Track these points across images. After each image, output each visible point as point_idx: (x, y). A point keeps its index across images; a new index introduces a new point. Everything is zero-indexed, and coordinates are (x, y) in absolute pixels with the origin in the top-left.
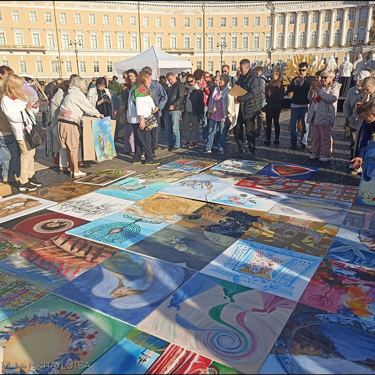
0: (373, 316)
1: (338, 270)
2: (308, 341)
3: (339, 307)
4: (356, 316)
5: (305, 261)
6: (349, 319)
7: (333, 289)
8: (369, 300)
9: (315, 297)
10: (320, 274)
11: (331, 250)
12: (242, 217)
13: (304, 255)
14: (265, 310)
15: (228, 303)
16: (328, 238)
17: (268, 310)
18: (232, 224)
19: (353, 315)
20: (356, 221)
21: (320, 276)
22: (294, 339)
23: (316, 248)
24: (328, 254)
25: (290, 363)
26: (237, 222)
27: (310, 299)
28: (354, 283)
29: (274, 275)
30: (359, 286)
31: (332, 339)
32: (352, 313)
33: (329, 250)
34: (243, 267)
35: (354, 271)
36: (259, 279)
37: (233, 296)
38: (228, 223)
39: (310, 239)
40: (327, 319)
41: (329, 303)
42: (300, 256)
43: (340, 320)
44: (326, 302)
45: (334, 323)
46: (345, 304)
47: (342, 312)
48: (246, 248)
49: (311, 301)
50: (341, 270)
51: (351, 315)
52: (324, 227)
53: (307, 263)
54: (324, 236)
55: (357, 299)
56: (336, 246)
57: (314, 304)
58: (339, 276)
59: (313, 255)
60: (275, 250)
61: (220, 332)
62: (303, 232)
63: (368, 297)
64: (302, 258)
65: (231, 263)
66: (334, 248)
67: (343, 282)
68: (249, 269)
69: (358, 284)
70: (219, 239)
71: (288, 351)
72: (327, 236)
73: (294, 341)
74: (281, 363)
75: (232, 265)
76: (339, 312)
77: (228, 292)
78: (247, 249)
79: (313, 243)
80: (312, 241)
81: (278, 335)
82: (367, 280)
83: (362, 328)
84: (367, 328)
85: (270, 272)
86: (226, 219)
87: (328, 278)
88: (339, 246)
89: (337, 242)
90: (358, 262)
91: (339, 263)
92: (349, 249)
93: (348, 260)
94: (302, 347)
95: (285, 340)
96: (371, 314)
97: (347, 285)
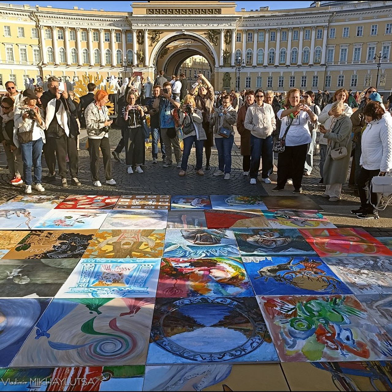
0: (212, 291)
2: (175, 324)
3: (187, 292)
4: (201, 295)
5: (148, 264)
6: (197, 299)
7: (178, 280)
8: (206, 280)
9: (167, 289)
11: (165, 250)
12: (76, 238)
13: (146, 259)
14: (132, 312)
15: (96, 317)
16: (160, 241)
17: (135, 311)
19: (199, 295)
20: (176, 223)
22: (164, 325)
23: (153, 251)
24: (165, 254)
25: (168, 344)
26: (72, 244)
31: (192, 316)
32: (198, 293)
33: (164, 250)
34: (96, 283)
35: (188, 262)
36: (116, 288)
37: (98, 309)
39: (145, 245)
40: (182, 303)
41: (180, 291)
42: (143, 260)
43: (191, 301)
44: (177, 291)
45: (188, 304)
46: (191, 288)
49: (165, 294)
50: (178, 264)
51: (198, 295)
52: (153, 233)
53: (150, 265)
54: (156, 240)
57: (168, 294)
59: (153, 257)
60: (119, 261)
61: (100, 342)
62: (137, 241)
64: (144, 262)
65: (84, 282)
66: (167, 248)
68: (103, 283)
70: (61, 263)
71: (163, 336)
72: (158, 239)
73: (165, 327)
74: (162, 346)
75: (85, 284)
77: (92, 307)
79: (149, 248)
80: (147, 246)
81: (150, 327)
82: (199, 267)
83: (208, 302)
84: (212, 300)
85: (123, 280)
86: (60, 243)
87: (171, 273)
88: (170, 246)
89: (168, 243)
90: (189, 255)
91: (175, 259)
92: (179, 246)
93: (181, 255)
94: (172, 329)
95: (157, 329)
96: (211, 290)
97: (187, 273)
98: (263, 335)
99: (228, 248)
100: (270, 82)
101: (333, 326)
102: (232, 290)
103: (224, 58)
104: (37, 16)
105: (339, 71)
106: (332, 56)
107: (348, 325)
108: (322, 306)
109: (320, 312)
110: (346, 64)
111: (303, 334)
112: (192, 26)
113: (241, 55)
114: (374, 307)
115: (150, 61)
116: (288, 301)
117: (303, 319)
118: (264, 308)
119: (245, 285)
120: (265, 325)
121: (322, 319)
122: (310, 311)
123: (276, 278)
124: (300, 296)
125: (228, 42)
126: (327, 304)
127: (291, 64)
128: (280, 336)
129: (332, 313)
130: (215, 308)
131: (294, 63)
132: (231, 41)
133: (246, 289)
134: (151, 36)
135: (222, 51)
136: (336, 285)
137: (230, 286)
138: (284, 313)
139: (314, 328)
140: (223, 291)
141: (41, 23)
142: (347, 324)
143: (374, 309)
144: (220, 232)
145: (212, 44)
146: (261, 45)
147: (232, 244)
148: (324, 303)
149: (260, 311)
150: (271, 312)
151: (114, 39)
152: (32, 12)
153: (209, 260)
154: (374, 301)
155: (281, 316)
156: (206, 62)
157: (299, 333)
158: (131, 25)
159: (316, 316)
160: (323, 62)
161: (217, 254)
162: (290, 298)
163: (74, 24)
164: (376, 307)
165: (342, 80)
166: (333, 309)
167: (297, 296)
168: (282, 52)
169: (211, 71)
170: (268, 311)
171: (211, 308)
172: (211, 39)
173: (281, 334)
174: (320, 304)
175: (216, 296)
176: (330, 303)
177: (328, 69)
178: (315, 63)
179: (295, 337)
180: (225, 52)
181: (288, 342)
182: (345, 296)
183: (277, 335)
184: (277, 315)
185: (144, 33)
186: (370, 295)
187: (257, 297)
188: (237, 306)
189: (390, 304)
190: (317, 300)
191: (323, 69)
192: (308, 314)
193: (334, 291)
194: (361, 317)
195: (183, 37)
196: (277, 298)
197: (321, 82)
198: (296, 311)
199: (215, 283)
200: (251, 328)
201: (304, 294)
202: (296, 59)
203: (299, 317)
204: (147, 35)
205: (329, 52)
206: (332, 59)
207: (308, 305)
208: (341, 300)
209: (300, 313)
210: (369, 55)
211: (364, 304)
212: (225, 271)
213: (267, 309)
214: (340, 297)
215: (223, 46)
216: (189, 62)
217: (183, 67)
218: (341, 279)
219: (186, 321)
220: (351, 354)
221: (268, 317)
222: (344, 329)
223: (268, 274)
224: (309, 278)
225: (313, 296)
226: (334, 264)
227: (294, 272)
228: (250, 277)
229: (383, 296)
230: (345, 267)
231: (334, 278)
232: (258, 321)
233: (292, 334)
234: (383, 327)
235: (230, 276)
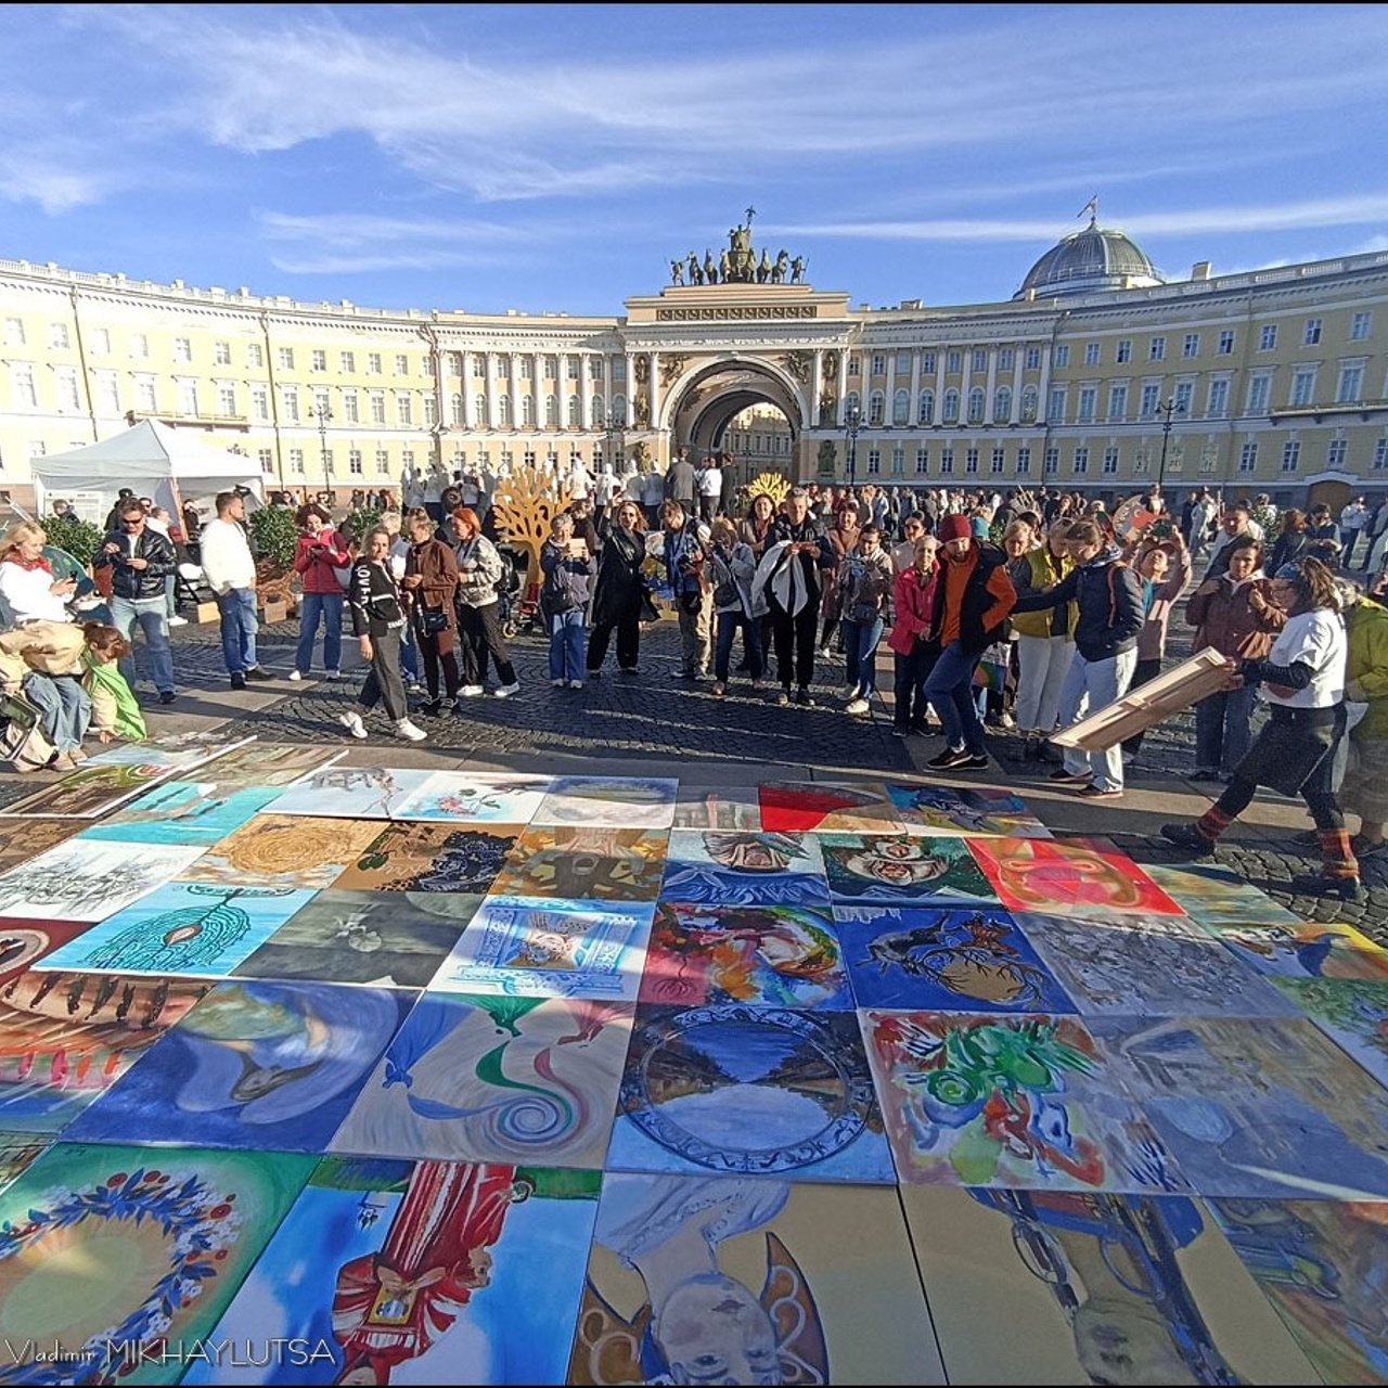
0: (761, 993)
2: (674, 1071)
4: (736, 1000)
6: (727, 1010)
7: (688, 960)
8: (748, 965)
9: (663, 983)
11: (667, 882)
12: (480, 843)
13: (621, 905)
14: (583, 1036)
15: (509, 1042)
16: (655, 859)
17: (590, 1033)
19: (730, 1000)
20: (694, 815)
23: (640, 884)
24: (664, 891)
25: (655, 1120)
27: (657, 991)
29: (580, 959)
31: (711, 1054)
32: (728, 998)
33: (663, 883)
34: (515, 957)
36: (554, 974)
37: (514, 1023)
40: (694, 1020)
41: (689, 988)
42: (616, 907)
43: (714, 1016)
44: (684, 989)
45: (706, 1023)
46: (714, 984)
49: (658, 993)
52: (643, 837)
53: (631, 920)
54: (647, 856)
55: (730, 969)
56: (674, 874)
57: (664, 998)
59: (638, 900)
60: (566, 906)
61: (513, 1106)
64: (619, 911)
65: (489, 953)
66: (669, 876)
67: (702, 943)
68: (529, 959)
69: (725, 941)
70: (445, 905)
71: (645, 1101)
73: (651, 1077)
74: (641, 1126)
75: (491, 958)
76: (708, 1001)
77: (502, 1018)
79: (633, 876)
80: (629, 871)
81: (621, 1076)
83: (750, 1020)
84: (758, 1017)
85: (570, 955)
86: (446, 855)
88: (677, 872)
89: (672, 865)
91: (685, 907)
92: (696, 873)
93: (699, 896)
94: (667, 1085)
95: (635, 1082)
96: (758, 990)
97: (708, 945)
98: (865, 1111)
99: (805, 883)
100: (923, 461)
101: (1024, 1096)
102: (805, 993)
103: (823, 411)
104: (433, 332)
105: (1078, 439)
106: (1061, 407)
107: (1059, 1094)
108: (1004, 1043)
109: (998, 1058)
110: (1093, 422)
111: (955, 1113)
112: (755, 345)
113: (858, 403)
114: (1123, 1052)
115: (661, 418)
116: (928, 1027)
117: (957, 1075)
118: (872, 1043)
120: (872, 1086)
121: (1001, 1077)
122: (976, 1052)
123: (905, 966)
124: (956, 1013)
125: (831, 377)
126: (1016, 1037)
127: (970, 423)
128: (903, 1116)
129: (1026, 1060)
130: (765, 1035)
131: (975, 421)
132: (836, 375)
134: (665, 366)
135: (818, 396)
136: (1039, 986)
137: (802, 981)
138: (917, 1055)
139: (981, 1099)
141: (441, 346)
142: (1056, 1091)
143: (1122, 1056)
145: (794, 380)
146: (903, 381)
147: (814, 872)
148: (1010, 1034)
149: (863, 1049)
150: (887, 1054)
151: (587, 374)
152: (424, 325)
153: (761, 913)
154: (1124, 1034)
155: (909, 1063)
156: (783, 417)
157: (948, 1110)
158: (622, 344)
159: (987, 1068)
160: (1040, 419)
161: (779, 898)
163: (506, 346)
164: (1127, 1050)
165: (1085, 459)
166: (1029, 1052)
167: (950, 1013)
168: (949, 398)
169: (793, 438)
170: (880, 1050)
171: (755, 1036)
172: (794, 371)
173: (907, 1109)
174: (999, 1036)
175: (769, 1005)
176: (1022, 1035)
177: (1052, 434)
178: (1022, 421)
179: (936, 1121)
180: (824, 398)
181: (920, 1131)
182: (1057, 1019)
183: (897, 1113)
184: (901, 1060)
185: (651, 360)
187: (859, 1011)
188: (814, 1035)
189: (1160, 1044)
190: (993, 1025)
191: (1043, 433)
192: (971, 1061)
193: (1033, 1005)
194: (1092, 1075)
195: (733, 365)
196: (903, 1017)
197: (1036, 461)
198: (944, 1052)
199: (770, 972)
200: (841, 1094)
201: (964, 1010)
202: (981, 411)
203: (949, 1070)
204: (656, 364)
205: (1054, 397)
206: (1060, 412)
207: (973, 1039)
208: (1047, 1028)
209: (952, 1058)
210: (1146, 405)
211: (1101, 1041)
212: (792, 942)
213: (879, 1044)
214: (1045, 1021)
215: (820, 384)
216: (744, 418)
217: (733, 430)
218: (1052, 970)
219: (699, 1065)
220: (1061, 1173)
221: (879, 1066)
222: (1051, 1106)
223: (890, 952)
224: (979, 966)
225: (986, 1014)
226: (1039, 933)
227: (947, 951)
228: (847, 960)
229: (1145, 1022)
230: (1063, 942)
231: (1036, 968)
232: (857, 1075)
233: (931, 1113)
234: (1141, 1104)
235: (803, 955)
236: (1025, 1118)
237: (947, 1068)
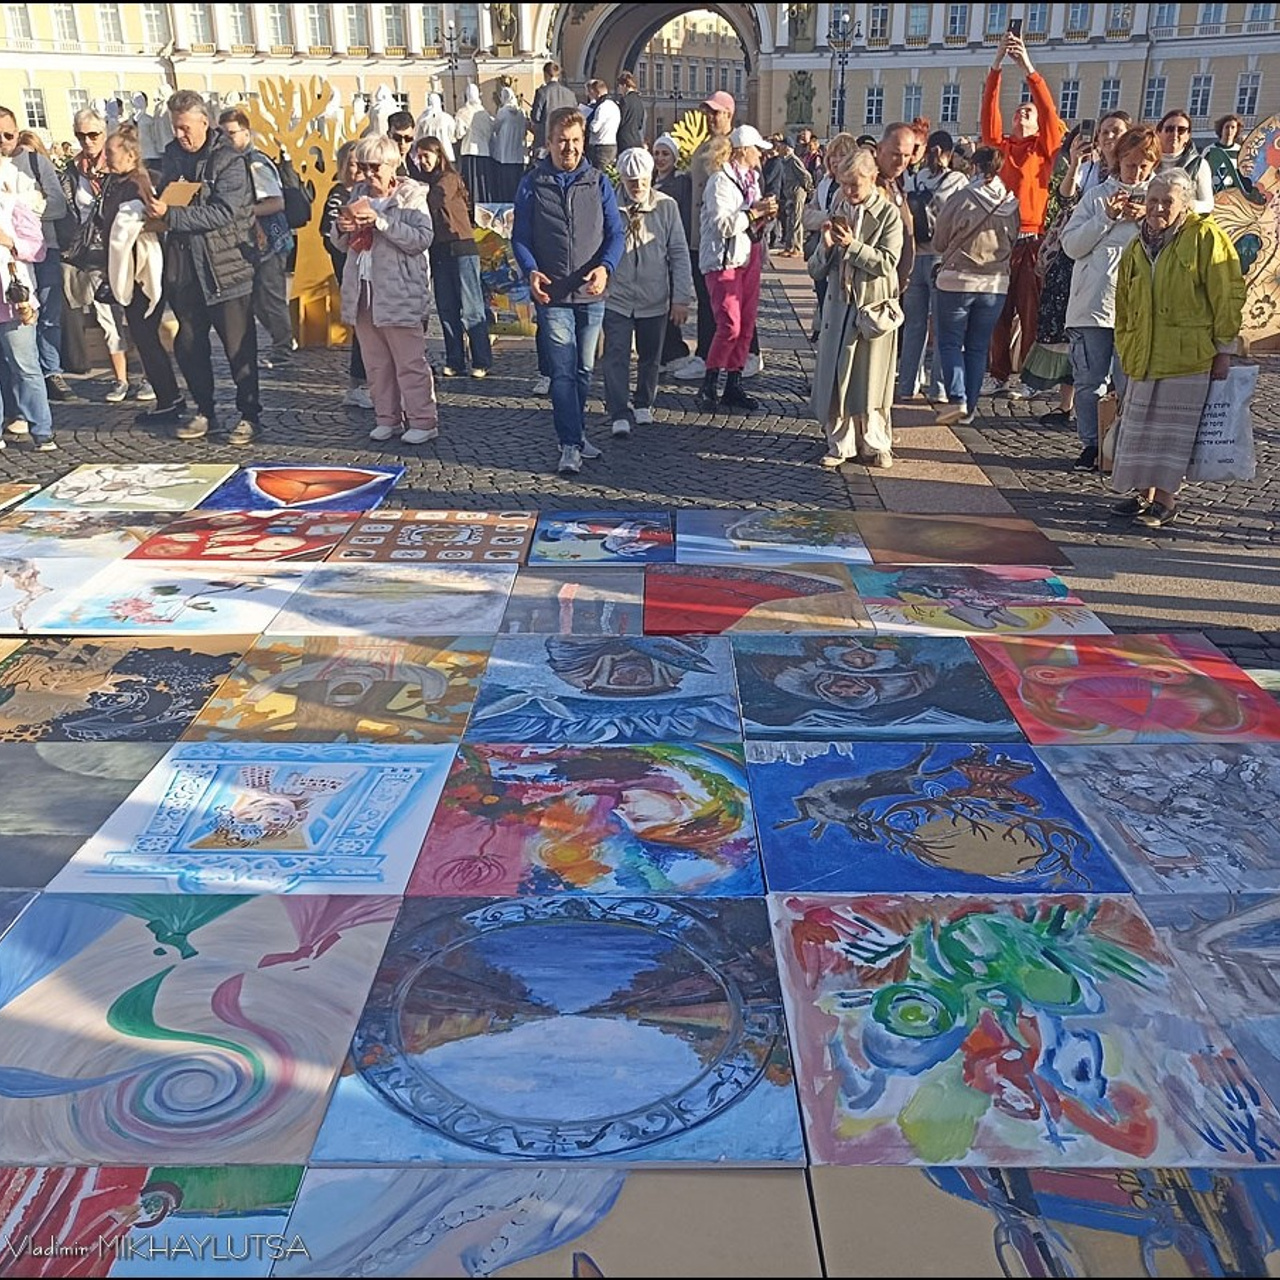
0: (613, 874)
1: (506, 768)
2: (451, 1000)
3: (522, 875)
4: (569, 887)
5: (406, 765)
6: (553, 902)
7: (498, 827)
8: (598, 831)
9: (452, 865)
10: (456, 796)
11: (479, 714)
12: (175, 665)
13: (400, 750)
14: (304, 952)
15: (173, 967)
16: (464, 681)
17: (316, 948)
18: (139, 699)
19: (561, 886)
20: (535, 615)
21: (459, 799)
23: (435, 718)
24: (473, 727)
25: (407, 1080)
26: (157, 688)
27: (438, 878)
28: (552, 794)
29: (317, 833)
30: (567, 801)
32: (560, 882)
33: (473, 716)
34: (207, 835)
35: (549, 760)
36: (270, 858)
37: (189, 937)
38: (126, 698)
39: (411, 694)
40: (496, 919)
41: (495, 871)
42: (389, 753)
43: (529, 912)
44: (485, 873)
45: (514, 924)
46: (537, 862)
47: (533, 887)
48: (206, 770)
49: (441, 880)
50: (513, 767)
51: (557, 888)
52: (449, 648)
53: (413, 772)
54: (452, 676)
55: (567, 838)
56: (492, 701)
57: (451, 887)
58: (511, 786)
59: (428, 742)
60: (305, 755)
61: (163, 1069)
62: (387, 679)
63: (595, 825)
64: (395, 758)
65: (163, 830)
66: (485, 705)
67: (525, 802)
68: (230, 836)
69: (565, 797)
70: (101, 760)
71: (395, 1050)
72: (459, 674)
73: (410, 1012)
74: (380, 1091)
75: (165, 839)
76: (523, 889)
77: (168, 930)
78: (210, 773)
79: (424, 706)
80: (418, 700)
81: (359, 1012)
82: (585, 780)
83: (589, 915)
84: (603, 910)
85: (302, 827)
86: (116, 685)
87: (481, 800)
88: (500, 698)
89: (492, 687)
90: (557, 733)
91: (506, 749)
92: (529, 700)
93: (530, 733)
94: (435, 1024)
95: (382, 1021)
97: (535, 804)
98: (764, 1052)
99: (704, 709)
101: (1033, 1021)
102: (684, 872)
107: (1092, 1017)
108: (1006, 939)
109: (994, 964)
111: (915, 1050)
114: (1202, 948)
116: (883, 918)
117: (925, 991)
118: (788, 946)
119: (737, 853)
120: (781, 1012)
121: (997, 992)
122: (959, 957)
123: (853, 827)
124: (931, 896)
126: (1027, 931)
128: (828, 1057)
129: (1039, 966)
130: (610, 939)
133: (737, 867)
136: (1072, 853)
137: (681, 855)
138: (861, 962)
139: (960, 1028)
140: (651, 874)
142: (1088, 1012)
143: (1200, 955)
144: (686, 647)
147: (720, 692)
148: (1016, 925)
149: (773, 955)
150: (810, 960)
153: (627, 755)
154: (1206, 920)
155: (847, 974)
157: (902, 1046)
159: (974, 979)
161: (659, 731)
162: (892, 903)
164: (1209, 945)
166: (1045, 953)
167: (921, 897)
170: (800, 957)
171: (593, 940)
173: (835, 1047)
174: (998, 929)
175: (623, 891)
176: (1037, 926)
179: (883, 1064)
181: (854, 1082)
182: (1097, 901)
183: (818, 1053)
184: (833, 970)
186: (1195, 896)
187: (770, 898)
188: (692, 934)
189: (1263, 935)
190: (991, 912)
192: (949, 970)
193: (1059, 881)
194: (1147, 984)
196: (844, 904)
198: (904, 958)
199: (631, 842)
200: (725, 1024)
201: (944, 891)
203: (912, 983)
207: (956, 934)
208: (1080, 916)
209: (918, 965)
211: (1167, 932)
212: (673, 796)
213: (798, 946)
214: (1077, 905)
218: (1095, 830)
219: (494, 989)
220: (1084, 1139)
221: (795, 980)
222: (1075, 1035)
223: (830, 808)
224: (975, 825)
225: (981, 897)
226: (1078, 774)
227: (926, 803)
228: (759, 820)
229: (1240, 903)
230: (1117, 786)
231: (1070, 826)
232: (757, 996)
233: (875, 1051)
234: (1225, 1027)
235: (688, 815)
236: (1032, 1054)
237: (909, 982)
